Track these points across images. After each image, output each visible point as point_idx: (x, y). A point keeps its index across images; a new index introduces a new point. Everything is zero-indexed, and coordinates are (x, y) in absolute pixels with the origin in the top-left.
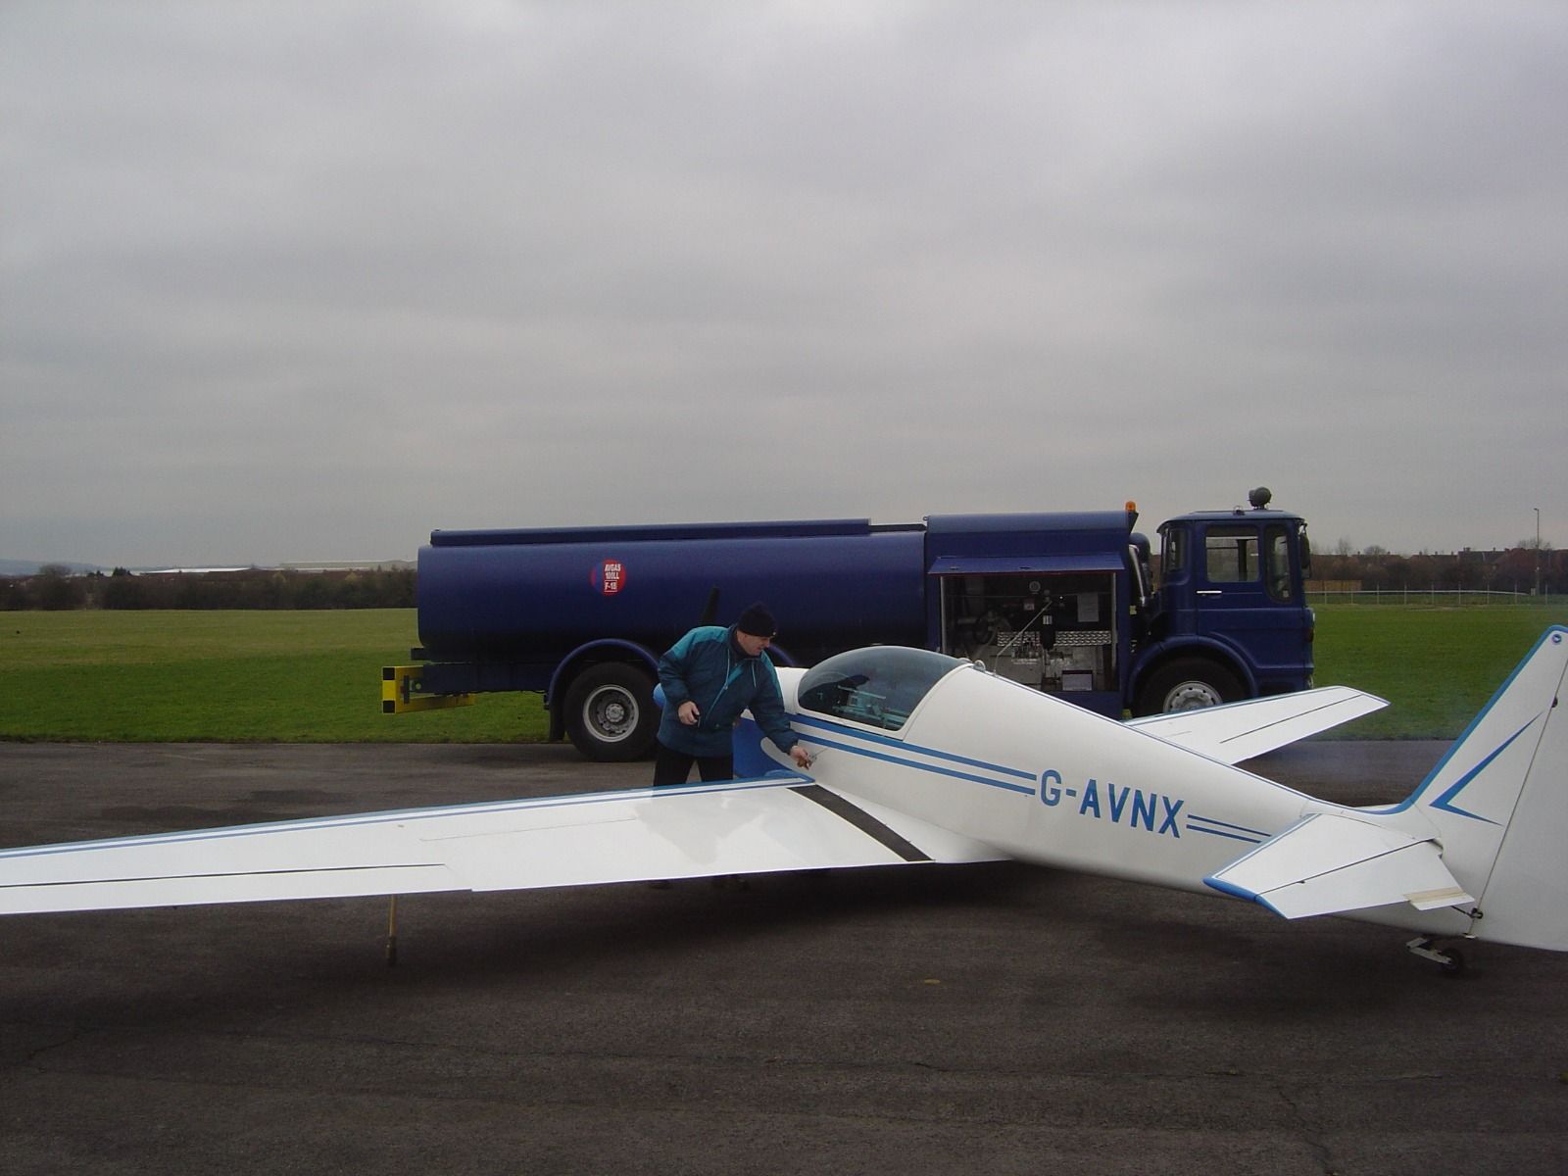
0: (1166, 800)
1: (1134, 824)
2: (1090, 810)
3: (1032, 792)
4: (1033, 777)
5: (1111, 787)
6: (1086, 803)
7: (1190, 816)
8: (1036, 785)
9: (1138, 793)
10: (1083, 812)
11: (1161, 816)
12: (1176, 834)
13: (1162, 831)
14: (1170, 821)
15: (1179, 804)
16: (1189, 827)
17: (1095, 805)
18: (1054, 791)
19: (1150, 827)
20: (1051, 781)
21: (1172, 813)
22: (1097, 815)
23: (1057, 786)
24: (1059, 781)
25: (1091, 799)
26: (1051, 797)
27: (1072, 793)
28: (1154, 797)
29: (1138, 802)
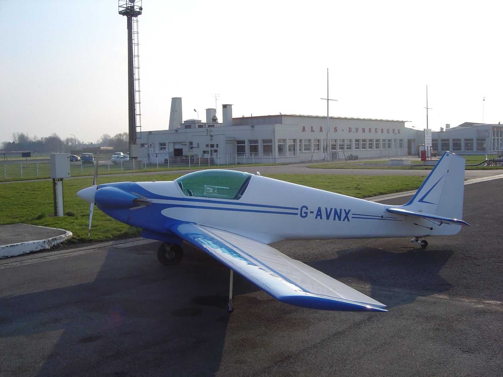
0: (345, 210)
1: (334, 219)
2: (319, 217)
3: (297, 214)
4: (297, 209)
6: (317, 215)
7: (353, 214)
8: (298, 212)
9: (335, 209)
10: (316, 218)
11: (343, 215)
12: (348, 220)
13: (344, 220)
14: (346, 216)
15: (349, 210)
16: (353, 217)
17: (321, 215)
18: (305, 213)
19: (340, 219)
20: (304, 210)
21: (347, 214)
22: (321, 218)
23: (307, 211)
24: (307, 209)
25: (319, 214)
26: (304, 215)
27: (312, 212)
28: (341, 210)
29: (336, 212)
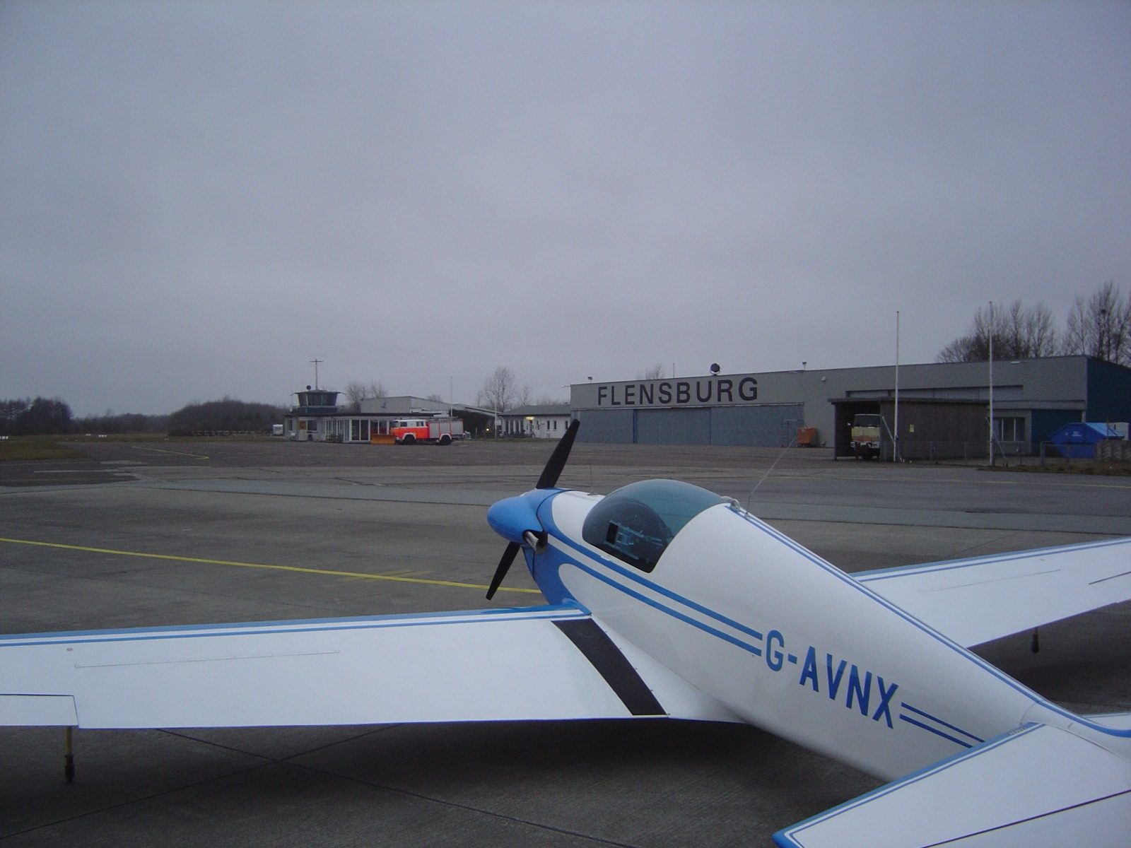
0: (881, 682)
1: (849, 705)
2: (809, 681)
3: (758, 652)
4: (759, 636)
5: (830, 657)
6: (806, 674)
7: (903, 705)
8: (762, 645)
9: (854, 669)
10: (803, 682)
11: (875, 701)
12: (890, 725)
13: (877, 717)
14: (884, 708)
15: (894, 687)
16: (902, 717)
17: (813, 675)
18: (779, 656)
19: (864, 711)
20: (775, 643)
21: (886, 697)
22: (816, 688)
23: (781, 650)
24: (782, 644)
25: (810, 669)
26: (775, 661)
27: (793, 659)
28: (869, 676)
29: (854, 680)
